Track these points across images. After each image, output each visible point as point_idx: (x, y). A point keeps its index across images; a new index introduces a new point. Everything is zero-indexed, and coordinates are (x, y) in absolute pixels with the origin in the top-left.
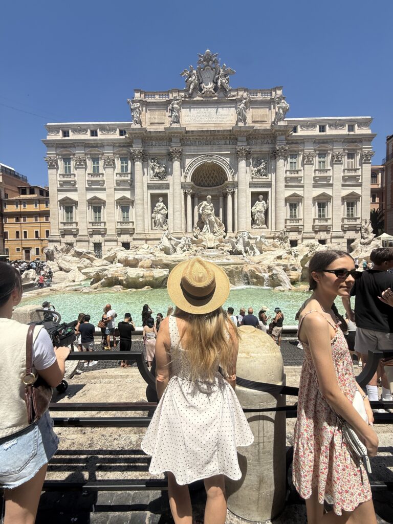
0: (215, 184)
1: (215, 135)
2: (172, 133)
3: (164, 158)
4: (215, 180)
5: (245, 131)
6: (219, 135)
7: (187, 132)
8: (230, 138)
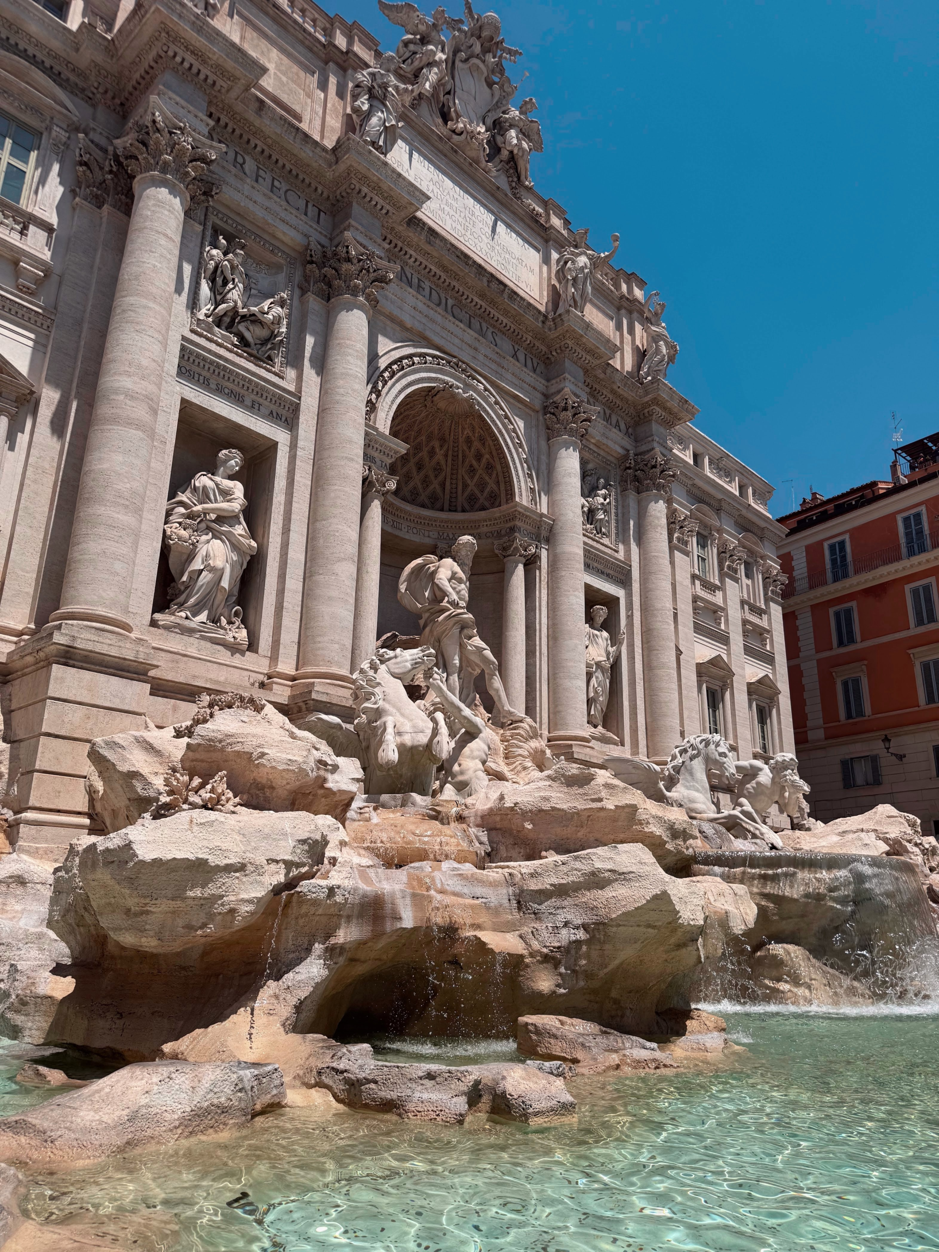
0: (423, 497)
1: (492, 303)
2: (364, 179)
3: (278, 268)
4: (426, 482)
5: (589, 351)
6: (506, 313)
7: (415, 222)
8: (530, 348)
